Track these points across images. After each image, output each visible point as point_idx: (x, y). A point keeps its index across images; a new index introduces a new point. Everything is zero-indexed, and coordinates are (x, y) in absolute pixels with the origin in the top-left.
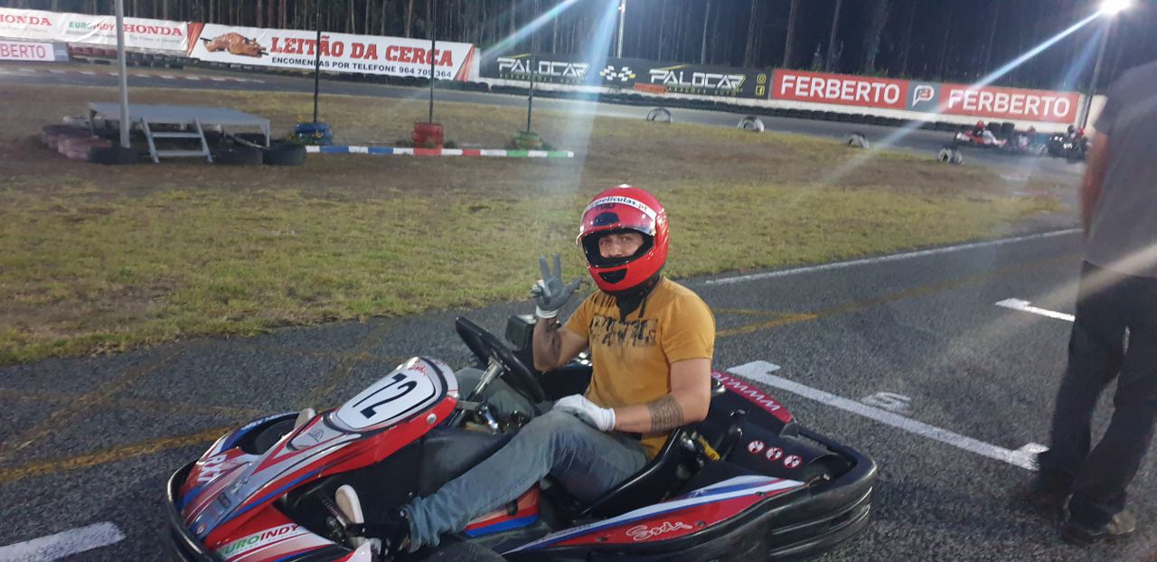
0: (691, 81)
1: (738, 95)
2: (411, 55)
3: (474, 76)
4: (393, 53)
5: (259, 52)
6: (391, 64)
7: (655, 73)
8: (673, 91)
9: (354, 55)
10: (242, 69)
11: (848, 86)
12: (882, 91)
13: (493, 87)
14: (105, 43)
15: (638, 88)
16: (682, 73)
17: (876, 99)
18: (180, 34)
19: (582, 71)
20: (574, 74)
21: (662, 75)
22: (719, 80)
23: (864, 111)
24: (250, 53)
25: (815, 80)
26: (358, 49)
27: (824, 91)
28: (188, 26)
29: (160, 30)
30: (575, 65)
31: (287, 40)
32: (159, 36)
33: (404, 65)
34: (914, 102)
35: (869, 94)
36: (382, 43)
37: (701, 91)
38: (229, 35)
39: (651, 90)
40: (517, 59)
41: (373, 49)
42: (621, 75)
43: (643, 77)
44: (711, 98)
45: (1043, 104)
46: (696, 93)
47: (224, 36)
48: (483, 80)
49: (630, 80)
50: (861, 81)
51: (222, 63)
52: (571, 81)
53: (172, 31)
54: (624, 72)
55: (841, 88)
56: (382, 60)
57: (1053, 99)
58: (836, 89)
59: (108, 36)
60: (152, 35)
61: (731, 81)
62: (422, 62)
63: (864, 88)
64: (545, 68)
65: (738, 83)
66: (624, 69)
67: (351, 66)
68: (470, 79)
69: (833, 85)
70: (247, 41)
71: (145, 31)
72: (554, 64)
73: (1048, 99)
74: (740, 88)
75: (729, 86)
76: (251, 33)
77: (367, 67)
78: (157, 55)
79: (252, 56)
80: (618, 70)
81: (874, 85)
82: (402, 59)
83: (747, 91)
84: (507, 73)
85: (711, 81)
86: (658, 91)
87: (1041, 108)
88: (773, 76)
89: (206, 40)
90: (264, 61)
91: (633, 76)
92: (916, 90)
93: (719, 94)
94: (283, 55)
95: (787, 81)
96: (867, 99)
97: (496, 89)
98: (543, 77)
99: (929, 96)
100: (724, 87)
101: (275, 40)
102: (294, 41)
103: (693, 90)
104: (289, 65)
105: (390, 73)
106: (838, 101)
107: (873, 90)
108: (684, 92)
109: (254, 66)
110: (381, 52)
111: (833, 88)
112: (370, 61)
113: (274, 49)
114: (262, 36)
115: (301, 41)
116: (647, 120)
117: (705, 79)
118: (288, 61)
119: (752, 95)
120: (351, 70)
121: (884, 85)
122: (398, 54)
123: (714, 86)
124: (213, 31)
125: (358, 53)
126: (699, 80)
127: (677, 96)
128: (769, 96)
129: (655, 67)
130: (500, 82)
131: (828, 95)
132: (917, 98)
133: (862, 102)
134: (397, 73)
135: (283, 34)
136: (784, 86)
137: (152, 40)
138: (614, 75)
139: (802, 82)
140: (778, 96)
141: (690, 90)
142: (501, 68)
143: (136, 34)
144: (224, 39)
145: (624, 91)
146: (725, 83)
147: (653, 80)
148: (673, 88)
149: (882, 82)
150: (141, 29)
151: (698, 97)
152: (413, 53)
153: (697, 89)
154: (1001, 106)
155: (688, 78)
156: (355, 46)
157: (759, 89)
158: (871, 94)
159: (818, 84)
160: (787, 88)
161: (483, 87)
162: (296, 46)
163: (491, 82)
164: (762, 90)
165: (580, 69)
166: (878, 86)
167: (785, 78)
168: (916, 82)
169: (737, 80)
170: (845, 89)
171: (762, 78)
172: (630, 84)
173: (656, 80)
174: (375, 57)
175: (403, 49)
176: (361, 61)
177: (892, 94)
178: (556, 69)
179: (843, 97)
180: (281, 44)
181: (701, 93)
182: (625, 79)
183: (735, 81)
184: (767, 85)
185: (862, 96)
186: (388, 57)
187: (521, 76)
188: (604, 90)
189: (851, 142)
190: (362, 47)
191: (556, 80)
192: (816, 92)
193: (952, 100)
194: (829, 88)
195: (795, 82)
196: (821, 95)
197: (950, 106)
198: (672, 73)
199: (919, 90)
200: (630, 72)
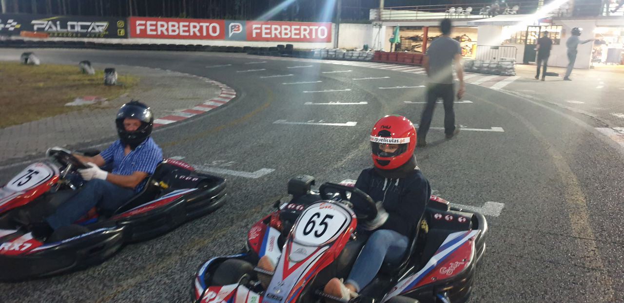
0: (67, 28)
1: (106, 36)
7: (37, 23)
8: (54, 36)
11: (184, 26)
12: (208, 28)
17: (205, 34)
21: (43, 24)
22: (88, 26)
23: (197, 42)
27: (168, 30)
34: (230, 35)
35: (199, 31)
37: (77, 35)
39: (35, 36)
42: (8, 26)
43: (27, 27)
45: (311, 30)
46: (72, 36)
49: (17, 29)
50: (192, 22)
55: (179, 28)
57: (317, 27)
58: (176, 28)
61: (98, 26)
63: (195, 27)
65: (104, 28)
66: (10, 21)
69: (173, 26)
73: (314, 28)
74: (106, 31)
75: (97, 30)
80: (5, 23)
81: (201, 24)
83: (111, 32)
85: (83, 27)
86: (40, 36)
87: (310, 33)
88: (129, 22)
92: (230, 26)
93: (90, 37)
95: (140, 25)
96: (198, 34)
99: (239, 30)
100: (93, 31)
103: (70, 35)
106: (178, 37)
107: (201, 27)
108: (63, 36)
111: (174, 28)
117: (78, 26)
119: (116, 36)
121: (208, 24)
123: (85, 31)
126: (73, 27)
127: (57, 39)
128: (129, 35)
129: (36, 19)
131: (171, 33)
132: (232, 32)
133: (195, 37)
136: (138, 28)
138: (2, 26)
139: (151, 25)
140: (135, 36)
141: (67, 34)
145: (13, 38)
146: (93, 28)
147: (35, 28)
148: (55, 34)
149: (208, 22)
153: (73, 34)
154: (286, 34)
155: (64, 26)
157: (120, 31)
158: (201, 30)
159: (162, 26)
160: (140, 29)
164: (122, 32)
166: (205, 25)
168: (229, 21)
170: (182, 29)
171: (120, 24)
172: (17, 32)
173: (38, 29)
177: (214, 29)
179: (182, 33)
181: (77, 36)
182: (12, 29)
183: (101, 26)
184: (125, 28)
185: (194, 32)
192: (162, 31)
193: (254, 32)
194: (171, 29)
195: (145, 25)
196: (166, 33)
197: (254, 35)
198: (50, 22)
199: (232, 26)
200: (15, 24)
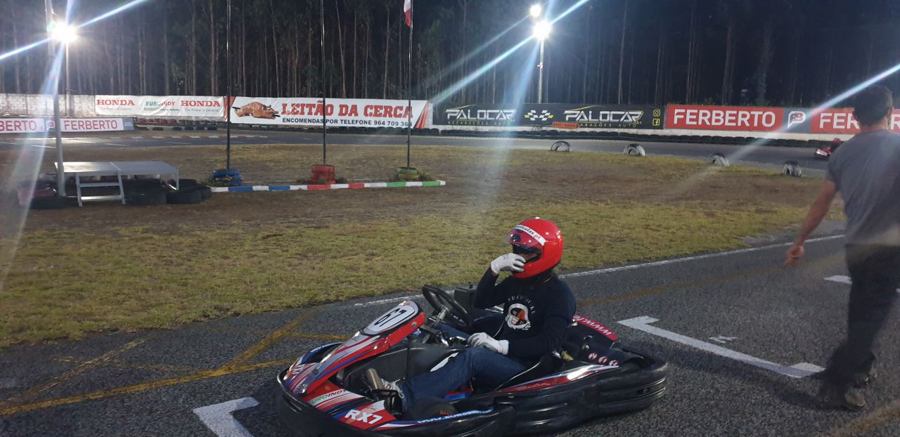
0: (599, 118)
1: (639, 127)
2: (382, 111)
3: (429, 124)
4: (369, 111)
5: (274, 115)
6: (368, 119)
7: (569, 113)
8: (584, 127)
9: (341, 114)
10: (260, 128)
11: (730, 115)
12: (760, 117)
13: (442, 131)
14: (169, 115)
15: (556, 125)
16: (590, 112)
17: (756, 124)
18: (219, 105)
19: (511, 115)
20: (505, 118)
21: (575, 114)
22: (622, 115)
23: (745, 134)
24: (267, 116)
25: (701, 112)
26: (344, 109)
27: (710, 120)
28: (224, 99)
29: (205, 103)
30: (505, 111)
31: (293, 105)
32: (205, 108)
33: (378, 119)
34: (790, 125)
35: (749, 121)
36: (361, 103)
37: (608, 125)
38: (252, 103)
39: (567, 126)
40: (460, 110)
41: (354, 107)
42: (541, 116)
43: (559, 117)
44: (616, 130)
46: (603, 127)
47: (249, 105)
48: (436, 127)
49: (549, 120)
50: (741, 110)
51: (246, 124)
52: (503, 124)
53: (213, 103)
54: (544, 114)
55: (724, 117)
56: (361, 116)
58: (721, 118)
59: (171, 110)
60: (200, 107)
61: (631, 115)
62: (390, 116)
63: (744, 116)
64: (482, 115)
65: (637, 117)
66: (544, 112)
67: (339, 122)
68: (426, 127)
69: (718, 115)
70: (265, 107)
71: (195, 105)
72: (489, 111)
74: (639, 121)
75: (630, 120)
76: (267, 101)
77: (351, 122)
78: (202, 121)
79: (269, 118)
80: (539, 113)
81: (752, 113)
82: (376, 115)
83: (645, 123)
84: (453, 120)
85: (615, 117)
86: (572, 127)
88: (666, 111)
89: (236, 108)
90: (277, 121)
91: (551, 117)
92: (790, 115)
93: (622, 127)
94: (290, 117)
95: (678, 114)
96: (747, 124)
97: (445, 133)
98: (481, 121)
99: (801, 120)
100: (626, 121)
101: (285, 106)
102: (298, 105)
103: (601, 125)
104: (294, 123)
105: (367, 126)
106: (723, 127)
107: (752, 116)
108: (594, 127)
109: (268, 125)
110: (360, 110)
111: (718, 118)
112: (353, 117)
113: (284, 113)
114: (275, 103)
115: (303, 105)
116: (551, 150)
117: (611, 116)
118: (294, 120)
119: (650, 126)
120: (339, 124)
121: (761, 113)
122: (373, 111)
123: (618, 120)
124: (241, 102)
125: (344, 112)
126: (605, 116)
127: (587, 130)
128: (664, 125)
129: (568, 109)
130: (449, 127)
131: (714, 123)
132: (792, 122)
133: (743, 128)
134: (373, 125)
135: (290, 101)
136: (676, 117)
137: (200, 110)
138: (536, 116)
139: (691, 114)
140: (672, 126)
141: (598, 124)
142: (449, 117)
143: (189, 107)
144: (249, 107)
145: (544, 128)
146: (626, 118)
147: (567, 119)
148: (584, 124)
149: (760, 111)
150: (193, 103)
151: (605, 130)
152: (384, 110)
153: (603, 124)
155: (595, 116)
156: (341, 106)
157: (656, 121)
158: (751, 120)
159: (704, 115)
160: (678, 119)
161: (435, 132)
162: (299, 109)
163: (441, 128)
164: (658, 122)
165: (509, 114)
166: (756, 114)
167: (676, 111)
168: (788, 109)
169: (637, 115)
170: (728, 118)
171: (657, 112)
172: (549, 122)
173: (569, 118)
174: (356, 115)
175: (376, 107)
176: (347, 117)
177: (769, 119)
178: (491, 115)
179: (727, 124)
180: (289, 108)
181: (607, 127)
182: (545, 119)
183: (635, 115)
184: (661, 117)
185: (743, 122)
186: (366, 114)
187: (464, 122)
188: (528, 129)
189: (714, 161)
190: (346, 107)
191: (490, 123)
192: (703, 121)
193: (822, 121)
194: (714, 117)
195: (685, 114)
196: (708, 123)
197: (822, 126)
198: (582, 112)
199: (793, 115)
200: (548, 114)
